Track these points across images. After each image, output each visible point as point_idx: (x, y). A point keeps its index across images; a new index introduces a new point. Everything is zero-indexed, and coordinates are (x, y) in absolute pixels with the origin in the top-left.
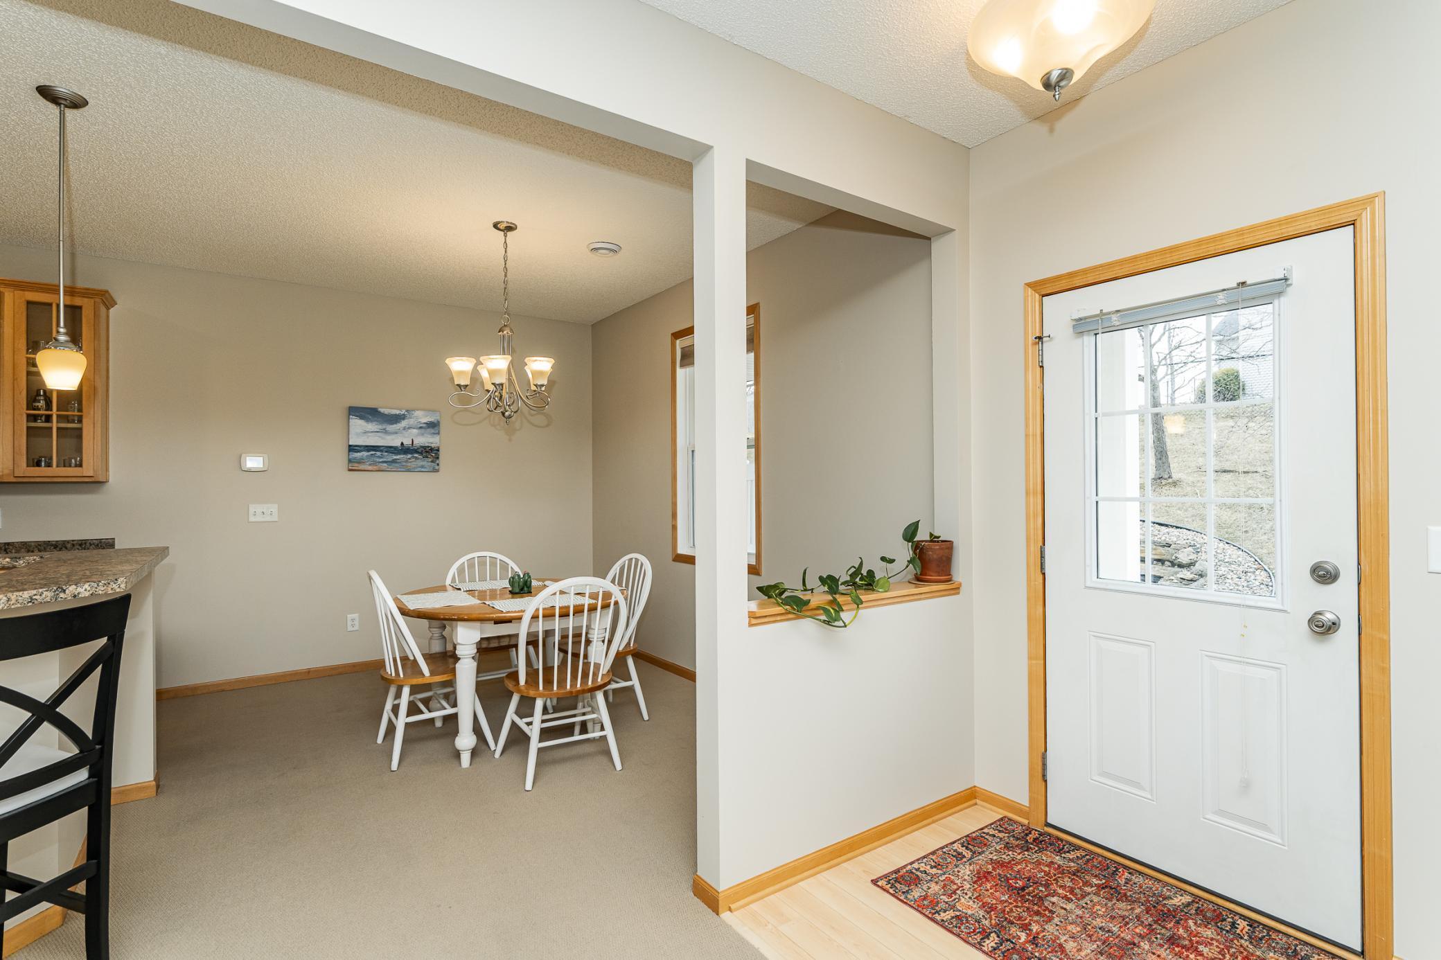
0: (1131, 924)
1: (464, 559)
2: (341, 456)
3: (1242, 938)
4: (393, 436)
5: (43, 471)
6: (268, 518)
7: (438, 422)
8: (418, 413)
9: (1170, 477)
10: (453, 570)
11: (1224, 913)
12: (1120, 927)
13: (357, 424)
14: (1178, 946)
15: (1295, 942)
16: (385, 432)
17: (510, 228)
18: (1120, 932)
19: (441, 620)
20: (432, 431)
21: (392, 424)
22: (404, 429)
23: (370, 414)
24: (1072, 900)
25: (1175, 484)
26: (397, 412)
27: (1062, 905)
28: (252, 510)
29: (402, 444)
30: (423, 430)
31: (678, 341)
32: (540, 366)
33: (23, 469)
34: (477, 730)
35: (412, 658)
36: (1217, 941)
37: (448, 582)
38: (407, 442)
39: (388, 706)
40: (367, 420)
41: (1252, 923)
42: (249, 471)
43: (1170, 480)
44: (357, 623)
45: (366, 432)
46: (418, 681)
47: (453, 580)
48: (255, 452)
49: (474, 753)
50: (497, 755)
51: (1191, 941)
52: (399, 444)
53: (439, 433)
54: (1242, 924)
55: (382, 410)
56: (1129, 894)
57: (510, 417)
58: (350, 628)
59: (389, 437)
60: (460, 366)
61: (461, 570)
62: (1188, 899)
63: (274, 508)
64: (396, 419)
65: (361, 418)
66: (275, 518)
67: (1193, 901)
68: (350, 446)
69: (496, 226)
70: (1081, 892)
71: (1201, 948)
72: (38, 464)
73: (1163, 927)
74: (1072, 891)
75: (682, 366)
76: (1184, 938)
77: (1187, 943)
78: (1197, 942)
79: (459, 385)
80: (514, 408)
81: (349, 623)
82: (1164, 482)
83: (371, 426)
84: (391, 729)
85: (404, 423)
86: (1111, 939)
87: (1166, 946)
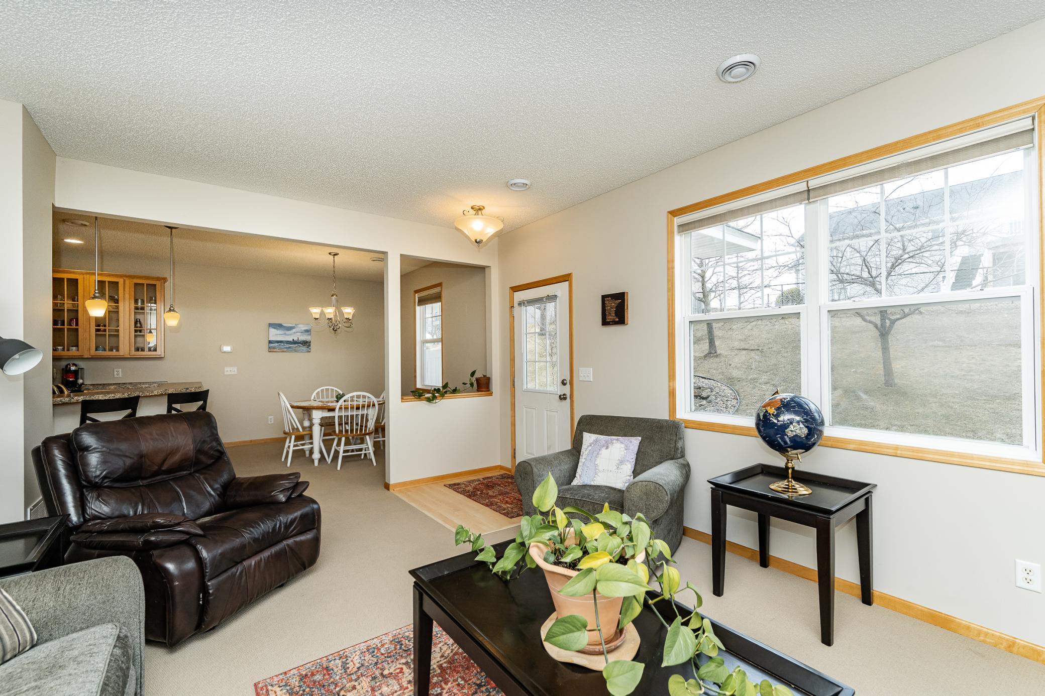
1: (319, 389)
2: (265, 345)
4: (289, 336)
5: (140, 353)
6: (233, 373)
7: (310, 330)
8: (300, 326)
9: (716, 353)
10: (315, 394)
13: (273, 331)
16: (285, 334)
17: (336, 254)
19: (308, 410)
20: (307, 333)
21: (288, 331)
22: (294, 333)
23: (279, 326)
25: (717, 356)
26: (291, 325)
28: (226, 370)
29: (293, 340)
30: (302, 333)
31: (416, 294)
32: (348, 311)
33: (133, 352)
34: (321, 452)
35: (296, 427)
37: (312, 398)
38: (296, 339)
39: (286, 446)
40: (277, 329)
42: (225, 352)
43: (715, 354)
44: (273, 420)
45: (276, 335)
46: (298, 434)
47: (314, 398)
48: (227, 345)
49: (320, 460)
50: (329, 463)
52: (292, 340)
53: (310, 335)
55: (284, 325)
57: (336, 330)
58: (269, 423)
59: (287, 337)
60: (315, 311)
61: (318, 393)
63: (235, 369)
64: (290, 328)
65: (274, 328)
66: (236, 373)
68: (269, 341)
69: (330, 254)
72: (138, 350)
75: (418, 305)
79: (315, 318)
80: (338, 327)
81: (269, 420)
82: (712, 355)
83: (279, 332)
84: (288, 452)
85: (294, 330)
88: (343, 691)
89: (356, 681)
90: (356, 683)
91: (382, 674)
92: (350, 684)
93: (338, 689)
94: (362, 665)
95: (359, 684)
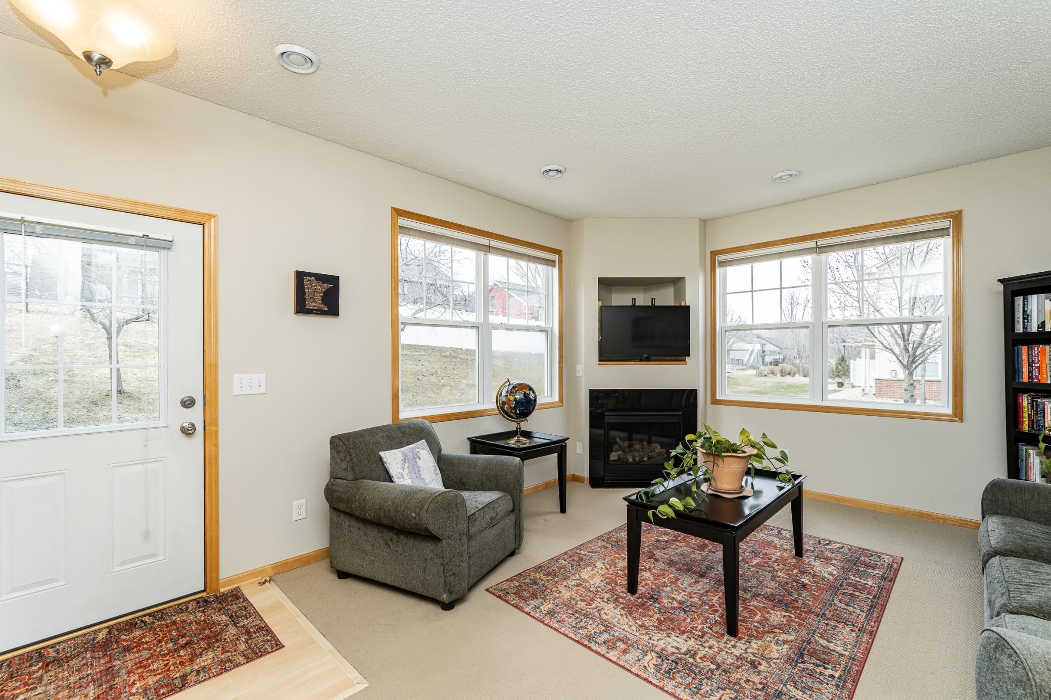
0: (94, 663)
3: (155, 623)
11: (132, 622)
12: (91, 669)
14: (133, 649)
15: (176, 607)
18: (94, 671)
24: (36, 687)
27: (33, 695)
36: (146, 632)
41: (150, 615)
51: (135, 642)
54: (147, 619)
56: (68, 655)
62: (105, 632)
67: (110, 630)
70: (35, 680)
71: (144, 640)
73: (113, 649)
74: (26, 684)
76: (130, 644)
77: (134, 645)
78: (139, 640)
86: (95, 677)
87: (127, 654)
88: (758, 687)
89: (739, 684)
90: (742, 682)
91: (717, 669)
92: (746, 686)
93: (759, 693)
94: (719, 688)
95: (740, 679)
